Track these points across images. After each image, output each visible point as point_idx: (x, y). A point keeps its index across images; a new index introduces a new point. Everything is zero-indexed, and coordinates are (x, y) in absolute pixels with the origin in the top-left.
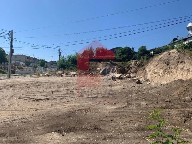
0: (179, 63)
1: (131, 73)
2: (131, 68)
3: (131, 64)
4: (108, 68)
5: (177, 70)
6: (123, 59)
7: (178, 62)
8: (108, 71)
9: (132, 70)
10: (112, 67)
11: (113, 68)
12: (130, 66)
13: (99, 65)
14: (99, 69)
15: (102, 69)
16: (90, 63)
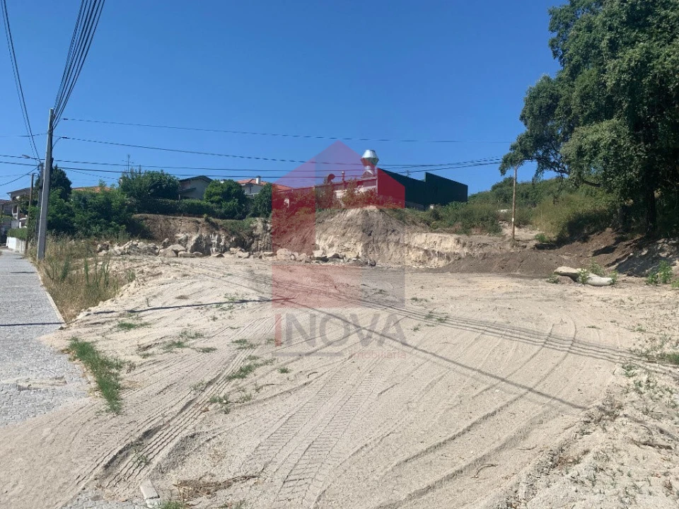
0: (389, 232)
1: (260, 249)
2: (257, 237)
3: (255, 228)
4: (204, 235)
5: (388, 245)
6: (227, 212)
7: (387, 231)
8: (206, 243)
9: (260, 242)
10: (215, 234)
11: (216, 237)
12: (254, 232)
13: (177, 227)
14: (181, 236)
15: (191, 237)
16: (146, 219)
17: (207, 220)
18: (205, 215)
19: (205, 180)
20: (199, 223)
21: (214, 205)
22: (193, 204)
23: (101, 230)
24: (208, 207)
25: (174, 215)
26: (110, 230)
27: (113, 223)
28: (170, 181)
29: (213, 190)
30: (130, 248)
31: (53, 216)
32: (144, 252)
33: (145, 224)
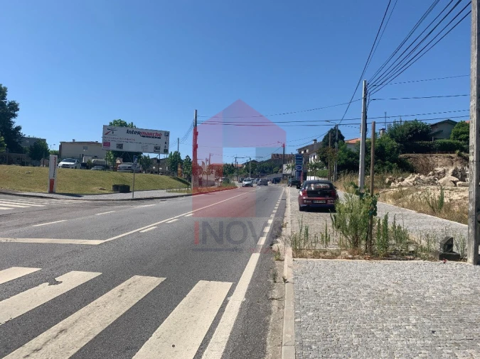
10: (468, 167)
13: (435, 162)
14: (439, 169)
15: (448, 170)
16: (409, 157)
17: (459, 155)
18: (458, 151)
19: (450, 123)
20: (452, 158)
21: (463, 142)
22: (445, 143)
23: (379, 168)
24: (458, 144)
25: (430, 153)
26: (386, 168)
27: (387, 162)
28: (424, 127)
29: (460, 130)
30: (416, 180)
31: (346, 160)
32: (428, 183)
33: (410, 161)
